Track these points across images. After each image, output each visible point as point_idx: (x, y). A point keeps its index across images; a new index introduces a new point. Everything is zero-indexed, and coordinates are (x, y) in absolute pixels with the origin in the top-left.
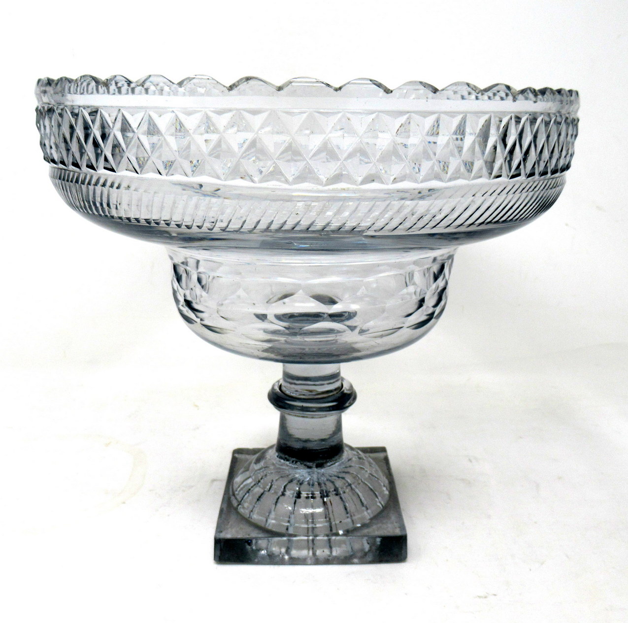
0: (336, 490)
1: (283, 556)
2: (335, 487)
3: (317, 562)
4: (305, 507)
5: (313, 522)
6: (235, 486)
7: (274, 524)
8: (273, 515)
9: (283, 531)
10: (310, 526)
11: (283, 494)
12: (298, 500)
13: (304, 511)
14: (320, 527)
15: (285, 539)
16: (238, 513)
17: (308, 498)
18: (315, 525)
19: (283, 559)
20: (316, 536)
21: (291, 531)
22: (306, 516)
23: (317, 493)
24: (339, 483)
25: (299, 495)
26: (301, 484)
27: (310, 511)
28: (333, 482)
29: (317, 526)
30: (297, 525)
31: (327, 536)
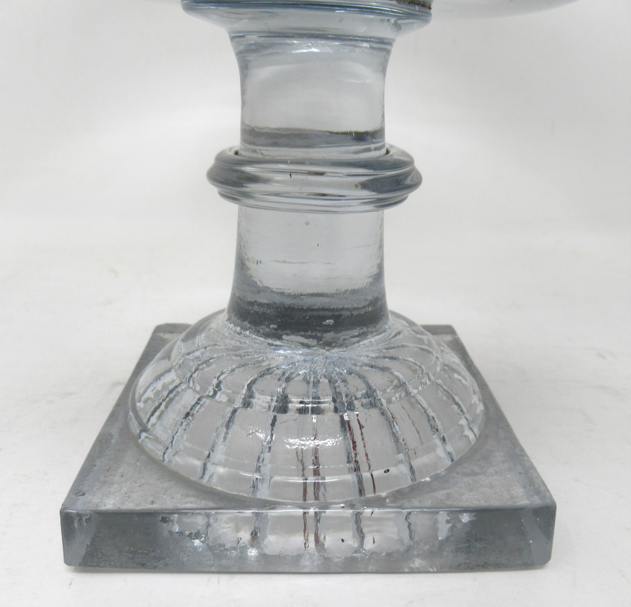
0: (370, 393)
1: (244, 549)
2: (369, 387)
3: (327, 567)
4: (299, 436)
5: (316, 473)
6: (139, 390)
7: (221, 478)
8: (219, 455)
9: (245, 492)
10: (311, 480)
11: (247, 404)
12: (281, 417)
13: (295, 443)
14: (333, 484)
15: (248, 513)
16: (141, 450)
17: (302, 411)
18: (323, 478)
19: (243, 556)
20: (326, 506)
21: (263, 493)
22: (300, 456)
23: (327, 403)
24: (377, 380)
25: (283, 407)
26: (288, 380)
27: (311, 443)
28: (361, 377)
29: (328, 480)
30: (277, 478)
31: (351, 505)
